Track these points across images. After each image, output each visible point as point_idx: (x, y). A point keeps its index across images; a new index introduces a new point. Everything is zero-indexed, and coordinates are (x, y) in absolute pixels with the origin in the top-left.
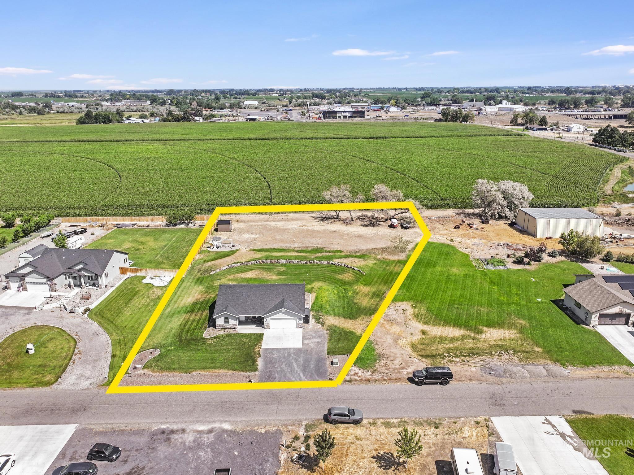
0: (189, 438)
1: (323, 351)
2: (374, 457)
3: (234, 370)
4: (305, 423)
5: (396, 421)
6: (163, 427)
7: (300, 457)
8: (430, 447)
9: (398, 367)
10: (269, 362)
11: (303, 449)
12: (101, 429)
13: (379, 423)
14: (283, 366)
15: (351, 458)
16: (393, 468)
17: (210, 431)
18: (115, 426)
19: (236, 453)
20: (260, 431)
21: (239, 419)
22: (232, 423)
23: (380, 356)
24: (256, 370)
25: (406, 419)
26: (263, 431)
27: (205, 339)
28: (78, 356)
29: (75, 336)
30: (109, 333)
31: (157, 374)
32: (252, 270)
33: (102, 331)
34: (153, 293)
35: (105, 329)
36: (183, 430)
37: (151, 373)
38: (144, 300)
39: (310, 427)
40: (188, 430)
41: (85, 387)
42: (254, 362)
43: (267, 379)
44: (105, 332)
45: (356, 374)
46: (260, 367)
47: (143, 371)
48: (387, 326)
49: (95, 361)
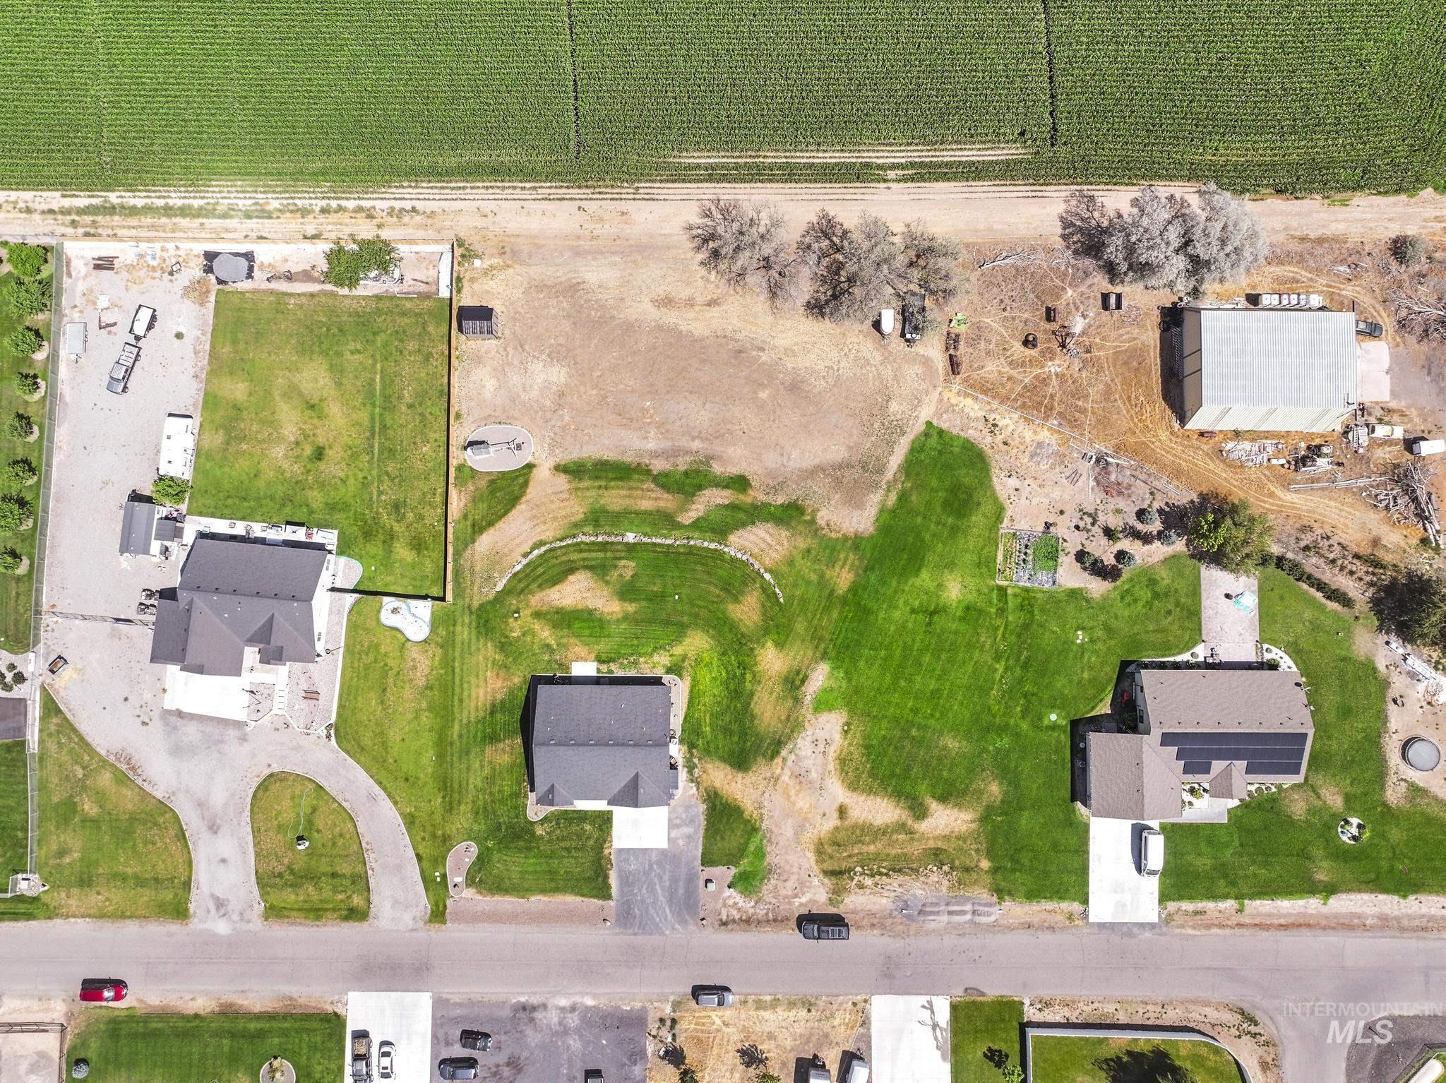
0: (553, 1017)
1: (695, 858)
2: (738, 1051)
3: (583, 895)
4: (671, 998)
5: (768, 998)
6: (523, 999)
7: (667, 1052)
8: (796, 1040)
9: (790, 893)
10: (625, 881)
11: (670, 1039)
12: (458, 1001)
13: (750, 1001)
14: (644, 891)
15: (715, 1051)
16: (754, 1066)
17: (573, 1009)
18: (472, 996)
19: (604, 1042)
20: (625, 1008)
21: (600, 991)
22: (594, 996)
23: (770, 871)
24: (609, 897)
25: (780, 996)
26: (628, 1008)
27: (532, 823)
28: (372, 855)
29: (344, 804)
30: (389, 795)
31: (488, 898)
32: (572, 571)
33: (377, 790)
34: (414, 668)
35: (380, 783)
36: (545, 1006)
37: (479, 897)
38: (408, 693)
39: (676, 1006)
40: (550, 1006)
41: (411, 926)
42: (606, 877)
43: (626, 917)
44: (382, 792)
45: (736, 904)
46: (614, 891)
47: (469, 893)
48: (792, 793)
49: (399, 867)
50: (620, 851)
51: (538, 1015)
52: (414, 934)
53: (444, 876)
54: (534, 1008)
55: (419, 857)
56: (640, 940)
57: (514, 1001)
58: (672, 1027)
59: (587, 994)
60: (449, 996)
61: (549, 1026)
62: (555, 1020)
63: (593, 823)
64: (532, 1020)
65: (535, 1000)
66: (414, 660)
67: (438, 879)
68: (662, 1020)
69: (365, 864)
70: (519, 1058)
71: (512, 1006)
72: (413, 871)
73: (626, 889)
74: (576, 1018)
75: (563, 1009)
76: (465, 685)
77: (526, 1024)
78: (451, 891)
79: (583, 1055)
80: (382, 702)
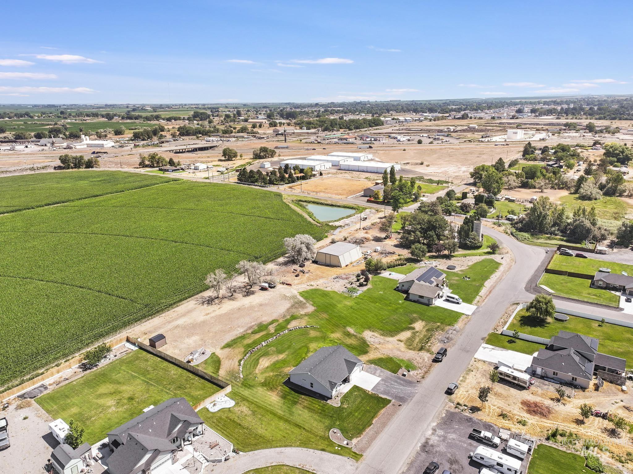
0: (435, 438)
1: (391, 374)
3: (384, 407)
4: (447, 401)
6: (420, 445)
7: (471, 410)
9: (421, 360)
11: (466, 408)
12: (406, 469)
14: (394, 390)
17: (434, 430)
19: (457, 427)
20: (443, 416)
21: (431, 419)
22: (432, 421)
24: (389, 401)
25: (462, 376)
27: (340, 407)
28: (307, 467)
29: (273, 465)
30: (286, 446)
31: (362, 436)
32: (258, 360)
33: (278, 449)
34: (242, 412)
35: (277, 447)
36: (428, 439)
37: (359, 438)
38: (249, 419)
39: (451, 401)
40: (429, 437)
41: (354, 468)
42: (381, 398)
43: (402, 400)
44: (282, 448)
45: (417, 373)
46: (388, 398)
47: (355, 441)
48: (384, 347)
49: (321, 459)
50: (373, 390)
51: (431, 442)
52: (359, 469)
53: (339, 446)
54: (427, 443)
55: (323, 450)
56: (414, 399)
57: (419, 448)
58: (461, 405)
59: (430, 423)
60: (401, 471)
61: (438, 441)
62: (437, 438)
63: (355, 391)
64: (432, 446)
65: (423, 440)
66: (239, 410)
67: (339, 449)
68: (456, 407)
69: (309, 471)
70: (450, 459)
71: (421, 450)
72: (326, 455)
73: (390, 394)
74: (440, 431)
75: (433, 434)
76: (266, 401)
77: (433, 449)
78: (349, 446)
79: (459, 435)
80: (244, 428)
